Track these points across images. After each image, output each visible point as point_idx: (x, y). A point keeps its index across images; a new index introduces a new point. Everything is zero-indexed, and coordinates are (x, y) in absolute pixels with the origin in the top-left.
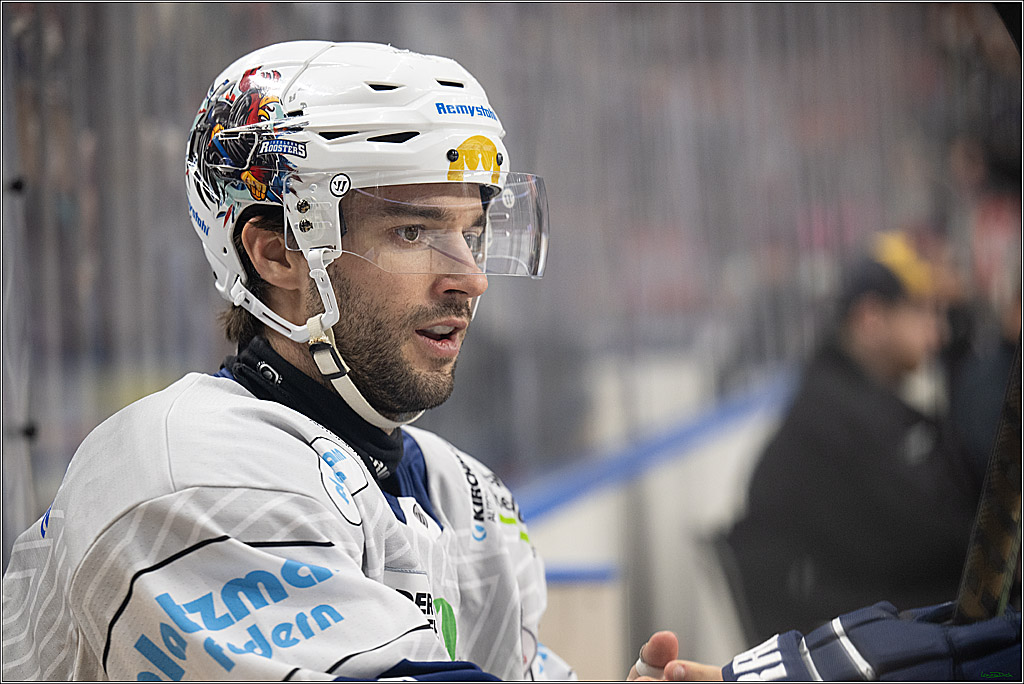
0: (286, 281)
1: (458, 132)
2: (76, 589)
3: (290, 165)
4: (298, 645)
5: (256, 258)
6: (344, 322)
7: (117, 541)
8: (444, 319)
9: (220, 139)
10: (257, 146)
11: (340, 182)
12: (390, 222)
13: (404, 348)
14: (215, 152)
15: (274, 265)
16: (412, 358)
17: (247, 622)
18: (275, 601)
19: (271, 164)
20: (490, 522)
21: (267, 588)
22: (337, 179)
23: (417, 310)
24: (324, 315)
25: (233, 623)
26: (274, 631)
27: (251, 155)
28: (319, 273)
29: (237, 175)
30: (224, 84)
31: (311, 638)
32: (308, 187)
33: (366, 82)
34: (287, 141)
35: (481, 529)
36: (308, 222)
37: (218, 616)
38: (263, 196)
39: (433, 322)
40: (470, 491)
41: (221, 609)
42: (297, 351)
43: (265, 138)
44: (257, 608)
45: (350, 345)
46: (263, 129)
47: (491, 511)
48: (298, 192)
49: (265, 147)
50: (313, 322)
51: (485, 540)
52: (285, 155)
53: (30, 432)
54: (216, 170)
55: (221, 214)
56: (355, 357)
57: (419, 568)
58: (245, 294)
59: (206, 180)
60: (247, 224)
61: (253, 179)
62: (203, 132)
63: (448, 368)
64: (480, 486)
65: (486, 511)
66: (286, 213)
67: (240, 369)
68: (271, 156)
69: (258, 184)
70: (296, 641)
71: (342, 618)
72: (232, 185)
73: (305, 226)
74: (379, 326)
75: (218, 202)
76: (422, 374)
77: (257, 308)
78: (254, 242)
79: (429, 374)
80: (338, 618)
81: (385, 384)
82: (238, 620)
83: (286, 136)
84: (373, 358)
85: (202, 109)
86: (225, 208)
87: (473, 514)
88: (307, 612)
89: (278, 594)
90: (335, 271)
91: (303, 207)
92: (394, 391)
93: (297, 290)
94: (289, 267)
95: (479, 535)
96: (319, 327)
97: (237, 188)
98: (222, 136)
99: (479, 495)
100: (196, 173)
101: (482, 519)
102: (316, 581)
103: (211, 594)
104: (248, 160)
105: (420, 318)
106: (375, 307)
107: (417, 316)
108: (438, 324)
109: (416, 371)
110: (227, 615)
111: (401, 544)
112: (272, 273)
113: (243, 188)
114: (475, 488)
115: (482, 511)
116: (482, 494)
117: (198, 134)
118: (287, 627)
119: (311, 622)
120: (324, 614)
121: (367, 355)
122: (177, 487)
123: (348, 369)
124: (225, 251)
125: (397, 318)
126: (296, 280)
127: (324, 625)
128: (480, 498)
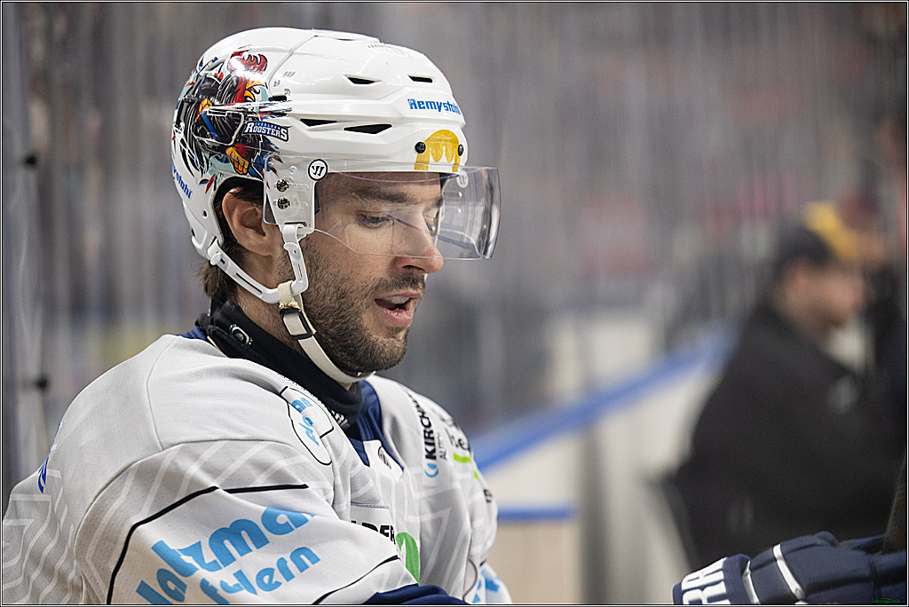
0: (261, 247)
1: (427, 125)
2: (80, 544)
3: (273, 147)
4: (280, 587)
5: (234, 225)
6: (312, 289)
7: (114, 499)
8: (402, 291)
9: (208, 114)
10: (243, 126)
11: (317, 167)
12: (359, 203)
13: (364, 316)
14: (202, 126)
15: (251, 233)
16: (371, 325)
17: (233, 568)
18: (258, 548)
19: (255, 143)
20: (442, 460)
21: (249, 535)
22: (315, 164)
23: (378, 282)
24: (294, 283)
25: (221, 568)
26: (258, 575)
27: (236, 133)
28: (293, 247)
29: (223, 149)
30: (213, 61)
31: (292, 581)
32: (288, 167)
33: (346, 76)
34: (271, 124)
35: (433, 467)
36: (285, 200)
37: (207, 562)
38: (245, 171)
39: (392, 294)
40: (422, 433)
41: (209, 556)
42: (267, 312)
43: (250, 119)
44: (242, 555)
45: (316, 311)
46: (250, 110)
47: (443, 450)
48: (278, 171)
49: (250, 128)
50: (284, 286)
51: (437, 476)
52: (268, 137)
53: (42, 384)
54: (202, 142)
55: (203, 181)
56: (320, 321)
57: (382, 503)
58: (222, 255)
59: (192, 148)
60: (228, 194)
61: (237, 155)
62: (191, 104)
63: (402, 335)
64: (433, 428)
65: (438, 450)
66: (266, 190)
67: (214, 332)
68: (256, 137)
69: (241, 160)
70: (278, 584)
71: (319, 560)
72: (217, 157)
73: (283, 203)
74: (343, 295)
75: (202, 170)
76: (380, 340)
77: (232, 268)
78: (234, 211)
79: (386, 340)
80: (315, 559)
81: (346, 347)
82: (225, 566)
83: (270, 120)
84: (337, 323)
85: (191, 80)
86: (208, 176)
87: (425, 453)
88: (287, 557)
89: (261, 541)
90: (307, 244)
91: (282, 186)
92: (352, 354)
93: (270, 256)
94: (264, 235)
95: (432, 472)
96: (289, 293)
97: (221, 160)
98: (210, 112)
99: (431, 436)
100: (182, 141)
101: (434, 458)
102: (293, 526)
103: (199, 543)
104: (234, 137)
105: (380, 289)
106: (341, 278)
107: (377, 288)
108: (396, 295)
109: (374, 337)
110: (215, 561)
111: (365, 482)
112: (248, 239)
113: (227, 161)
114: (428, 430)
115: (434, 451)
116: (434, 435)
117: (186, 104)
118: (269, 571)
119: (291, 566)
120: (302, 556)
121: (331, 321)
122: (165, 446)
123: (314, 331)
124: (205, 215)
125: (360, 289)
126: (270, 248)
127: (302, 567)
128: (433, 438)
